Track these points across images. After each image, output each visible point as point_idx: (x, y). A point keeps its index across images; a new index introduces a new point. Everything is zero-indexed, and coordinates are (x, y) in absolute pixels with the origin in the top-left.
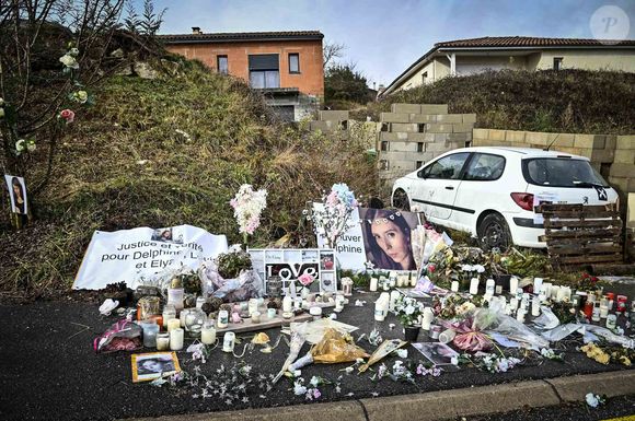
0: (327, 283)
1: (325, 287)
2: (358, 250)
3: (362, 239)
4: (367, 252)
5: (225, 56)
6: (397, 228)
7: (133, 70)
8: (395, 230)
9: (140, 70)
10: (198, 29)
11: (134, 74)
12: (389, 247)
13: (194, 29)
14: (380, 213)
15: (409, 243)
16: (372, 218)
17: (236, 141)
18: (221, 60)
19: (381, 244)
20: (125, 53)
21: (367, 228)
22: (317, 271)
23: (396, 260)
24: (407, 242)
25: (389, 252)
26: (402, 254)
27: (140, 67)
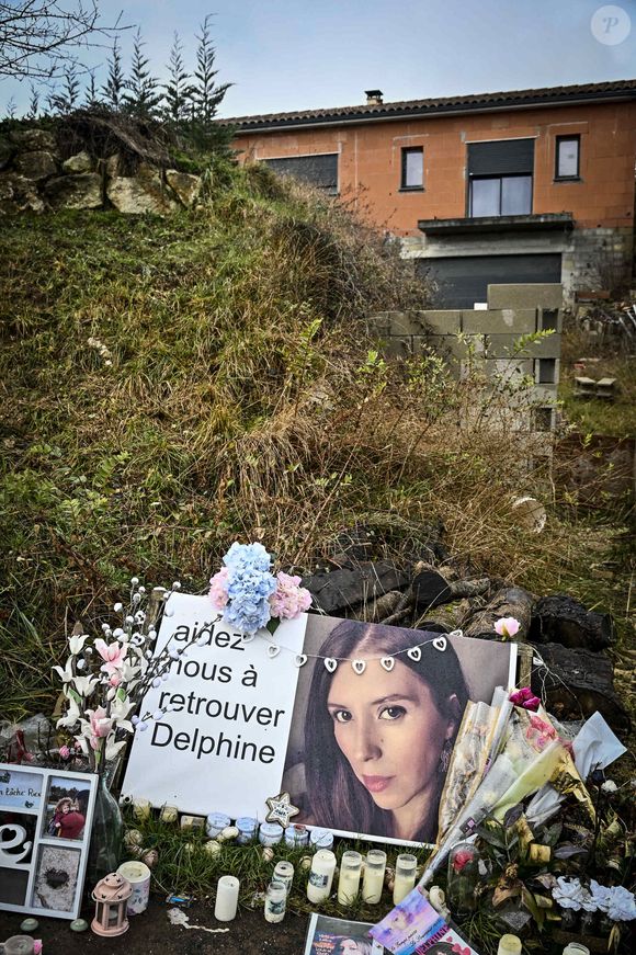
0: (57, 880)
1: (45, 889)
2: (264, 754)
3: (286, 721)
4: (290, 764)
5: (419, 149)
6: (424, 691)
7: (104, 197)
8: (413, 698)
9: (120, 196)
10: (378, 93)
11: (107, 204)
12: (374, 752)
13: (370, 94)
14: (378, 636)
15: (449, 745)
16: (345, 654)
17: (214, 369)
18: (410, 156)
19: (349, 739)
20: (93, 160)
21: (317, 683)
22: (30, 837)
23: (382, 800)
24: (441, 741)
25: (364, 770)
26: (409, 780)
27: (119, 188)
